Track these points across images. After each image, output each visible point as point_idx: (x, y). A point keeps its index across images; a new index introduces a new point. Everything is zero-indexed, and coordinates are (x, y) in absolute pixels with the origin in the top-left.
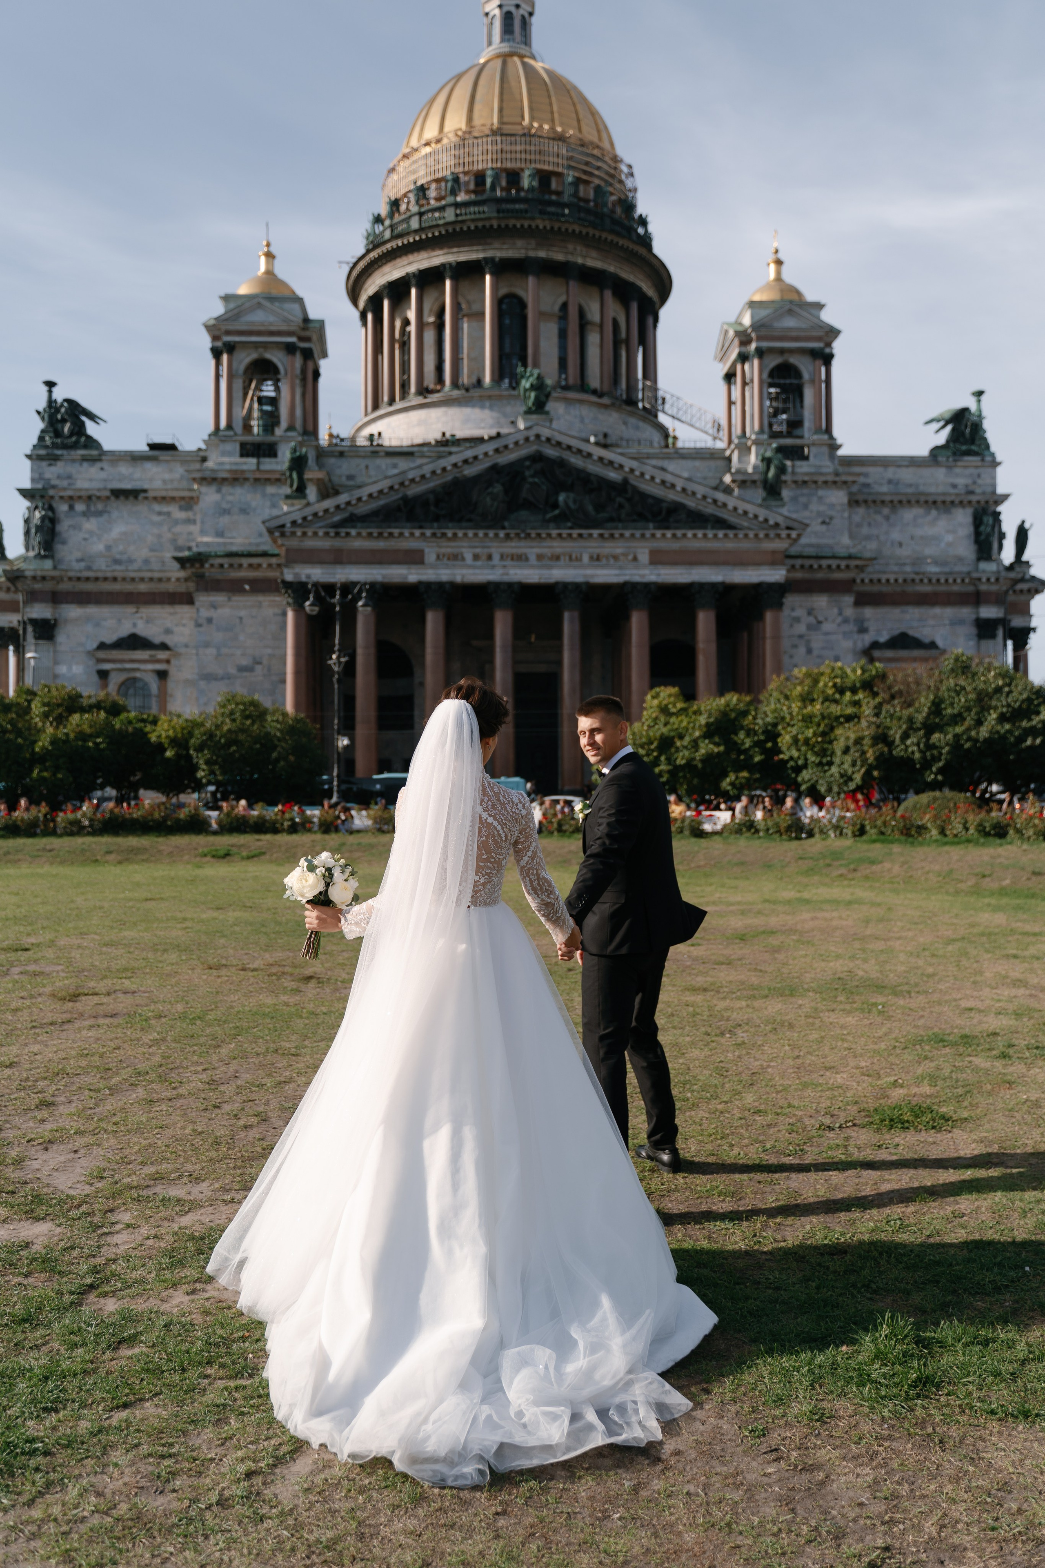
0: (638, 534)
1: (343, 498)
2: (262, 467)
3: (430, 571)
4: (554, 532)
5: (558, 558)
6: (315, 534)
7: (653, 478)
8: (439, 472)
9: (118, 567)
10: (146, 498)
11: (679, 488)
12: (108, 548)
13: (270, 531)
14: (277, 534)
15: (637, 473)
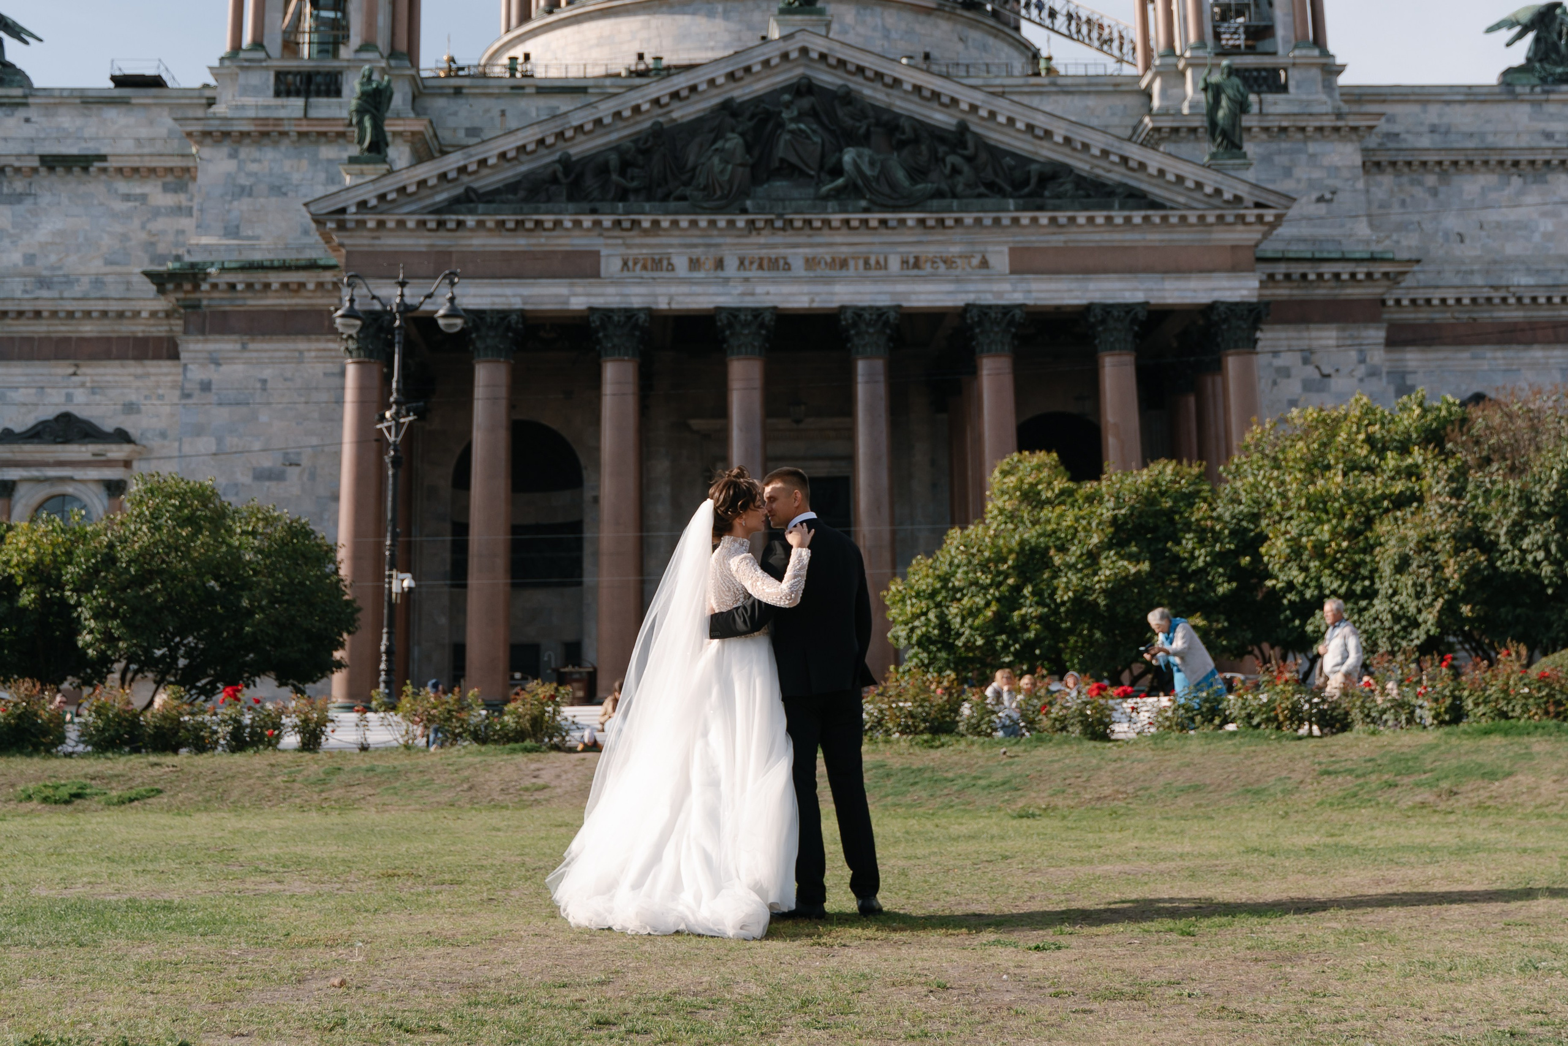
0: (988, 219)
1: (452, 162)
2: (313, 113)
3: (611, 290)
4: (836, 218)
5: (844, 264)
6: (401, 224)
7: (1011, 121)
8: (627, 113)
9: (45, 293)
10: (104, 170)
11: (1058, 139)
12: (30, 259)
13: (319, 221)
14: (331, 225)
15: (983, 113)
